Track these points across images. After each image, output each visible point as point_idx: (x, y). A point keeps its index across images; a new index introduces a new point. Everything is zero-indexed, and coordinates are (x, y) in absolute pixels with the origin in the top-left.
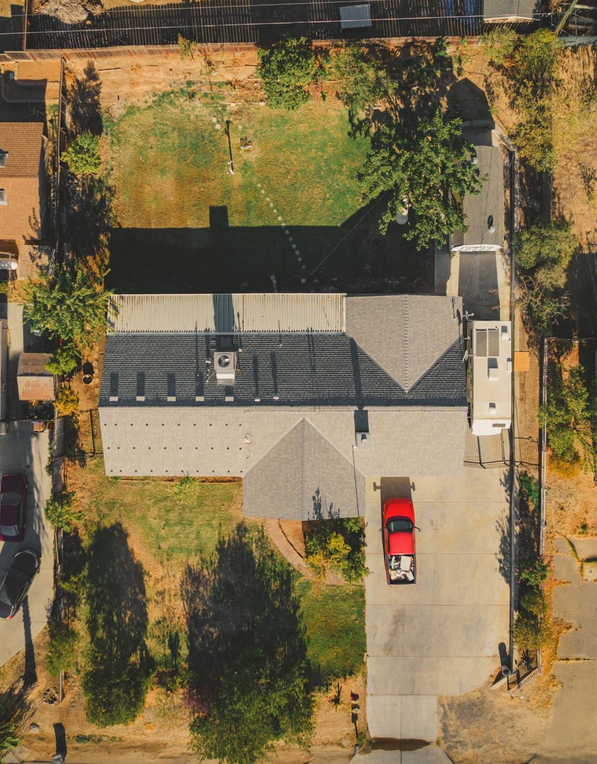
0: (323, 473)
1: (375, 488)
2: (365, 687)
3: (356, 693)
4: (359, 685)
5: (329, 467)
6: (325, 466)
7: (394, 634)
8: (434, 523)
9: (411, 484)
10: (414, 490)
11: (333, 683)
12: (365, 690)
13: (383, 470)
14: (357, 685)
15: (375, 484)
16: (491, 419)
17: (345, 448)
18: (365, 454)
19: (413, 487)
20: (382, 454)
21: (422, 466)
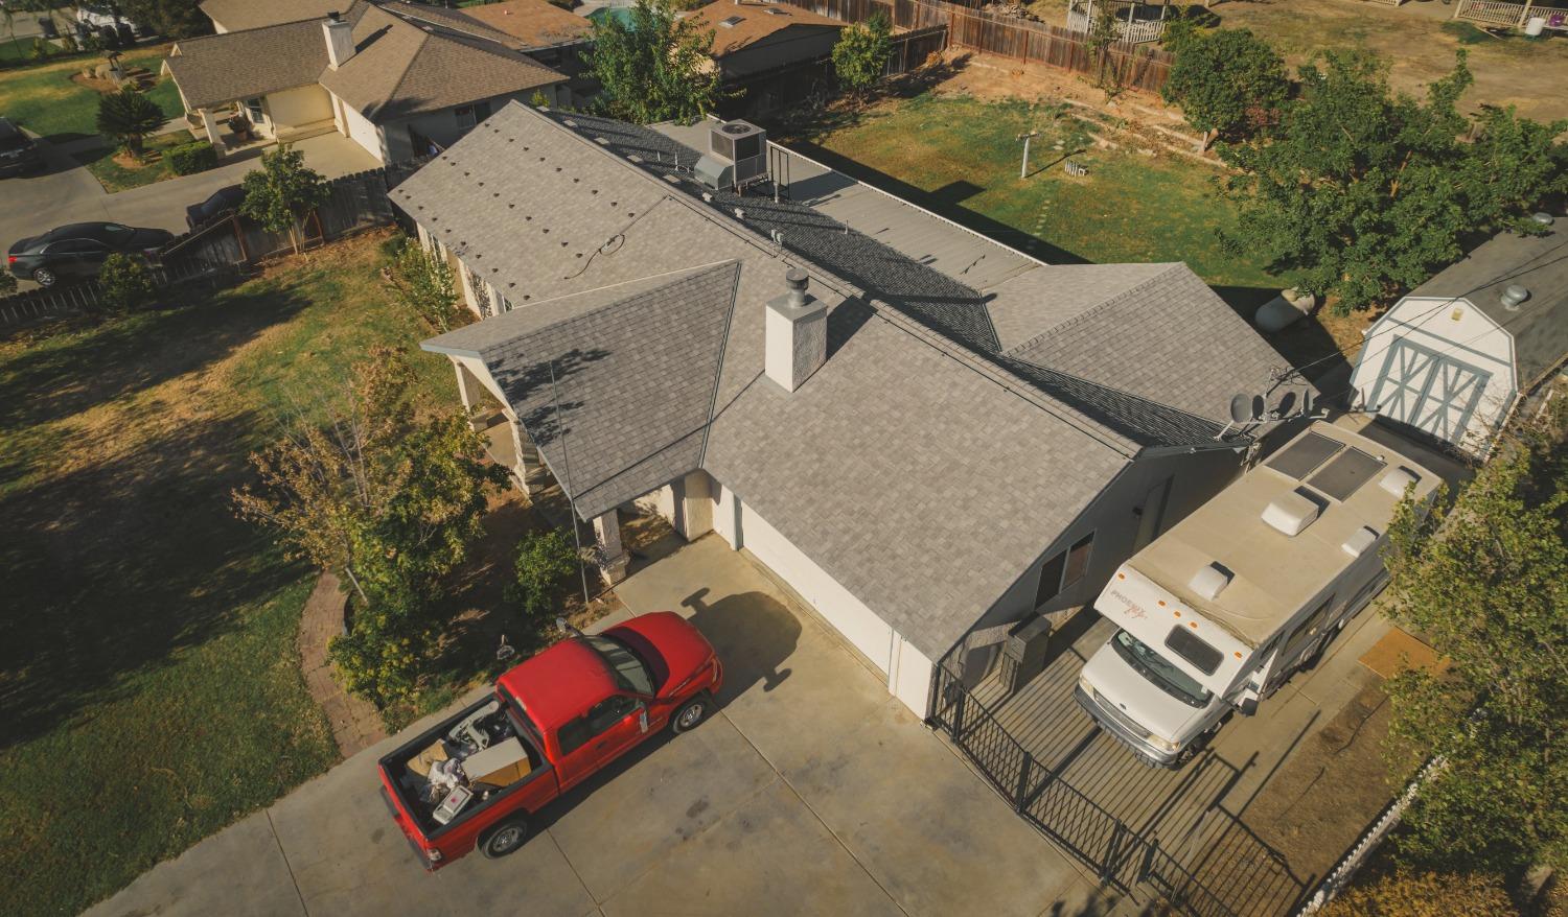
5: (665, 358)
8: (704, 816)
9: (779, 669)
10: (767, 688)
13: (755, 475)
15: (705, 591)
16: (1183, 601)
17: (741, 367)
18: (763, 408)
19: (774, 681)
20: (798, 433)
21: (856, 537)
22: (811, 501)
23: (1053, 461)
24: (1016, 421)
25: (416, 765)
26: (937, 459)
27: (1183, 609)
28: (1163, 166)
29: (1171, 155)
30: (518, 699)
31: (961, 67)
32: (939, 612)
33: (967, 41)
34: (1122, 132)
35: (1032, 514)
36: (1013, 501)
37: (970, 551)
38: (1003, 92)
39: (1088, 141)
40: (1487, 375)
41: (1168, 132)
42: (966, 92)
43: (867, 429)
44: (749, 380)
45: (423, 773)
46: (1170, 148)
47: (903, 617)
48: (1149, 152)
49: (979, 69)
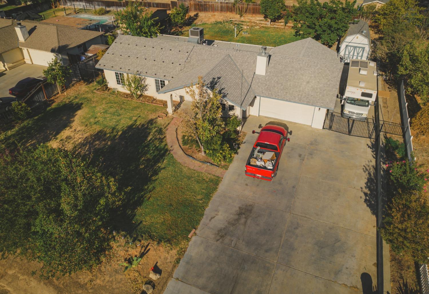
2: (174, 266)
3: (161, 268)
4: (168, 261)
7: (233, 223)
10: (291, 135)
12: (173, 270)
14: (167, 258)
15: (261, 125)
16: (361, 88)
17: (248, 74)
18: (260, 80)
19: (291, 133)
20: (273, 82)
21: (301, 95)
22: (286, 93)
23: (329, 70)
24: (317, 66)
25: (252, 163)
26: (306, 77)
28: (262, 29)
29: (263, 27)
30: (265, 143)
31: (198, 16)
32: (328, 101)
33: (196, 10)
34: (248, 24)
35: (332, 80)
36: (327, 79)
37: (326, 90)
38: (213, 20)
39: (242, 27)
40: (364, 48)
41: (259, 22)
42: (203, 22)
43: (288, 77)
44: (253, 76)
45: (255, 164)
46: (262, 25)
48: (258, 27)
49: (202, 16)
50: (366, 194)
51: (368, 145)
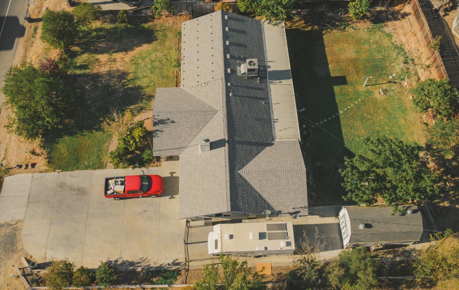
0: (183, 125)
1: (172, 173)
2: (38, 172)
3: (36, 166)
4: (40, 168)
5: (187, 129)
6: (188, 126)
7: (71, 188)
8: (145, 213)
9: (174, 196)
10: (170, 198)
11: (45, 151)
12: (36, 172)
13: (184, 165)
14: (41, 166)
15: (175, 173)
16: (221, 236)
19: (172, 198)
20: (195, 162)
23: (219, 202)
24: (222, 190)
26: (207, 186)
27: (220, 238)
32: (185, 213)
35: (208, 208)
36: (208, 203)
37: (197, 206)
43: (204, 171)
45: (110, 184)
47: (181, 208)
50: (116, 261)
51: (177, 260)
